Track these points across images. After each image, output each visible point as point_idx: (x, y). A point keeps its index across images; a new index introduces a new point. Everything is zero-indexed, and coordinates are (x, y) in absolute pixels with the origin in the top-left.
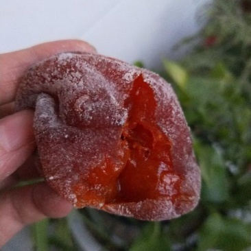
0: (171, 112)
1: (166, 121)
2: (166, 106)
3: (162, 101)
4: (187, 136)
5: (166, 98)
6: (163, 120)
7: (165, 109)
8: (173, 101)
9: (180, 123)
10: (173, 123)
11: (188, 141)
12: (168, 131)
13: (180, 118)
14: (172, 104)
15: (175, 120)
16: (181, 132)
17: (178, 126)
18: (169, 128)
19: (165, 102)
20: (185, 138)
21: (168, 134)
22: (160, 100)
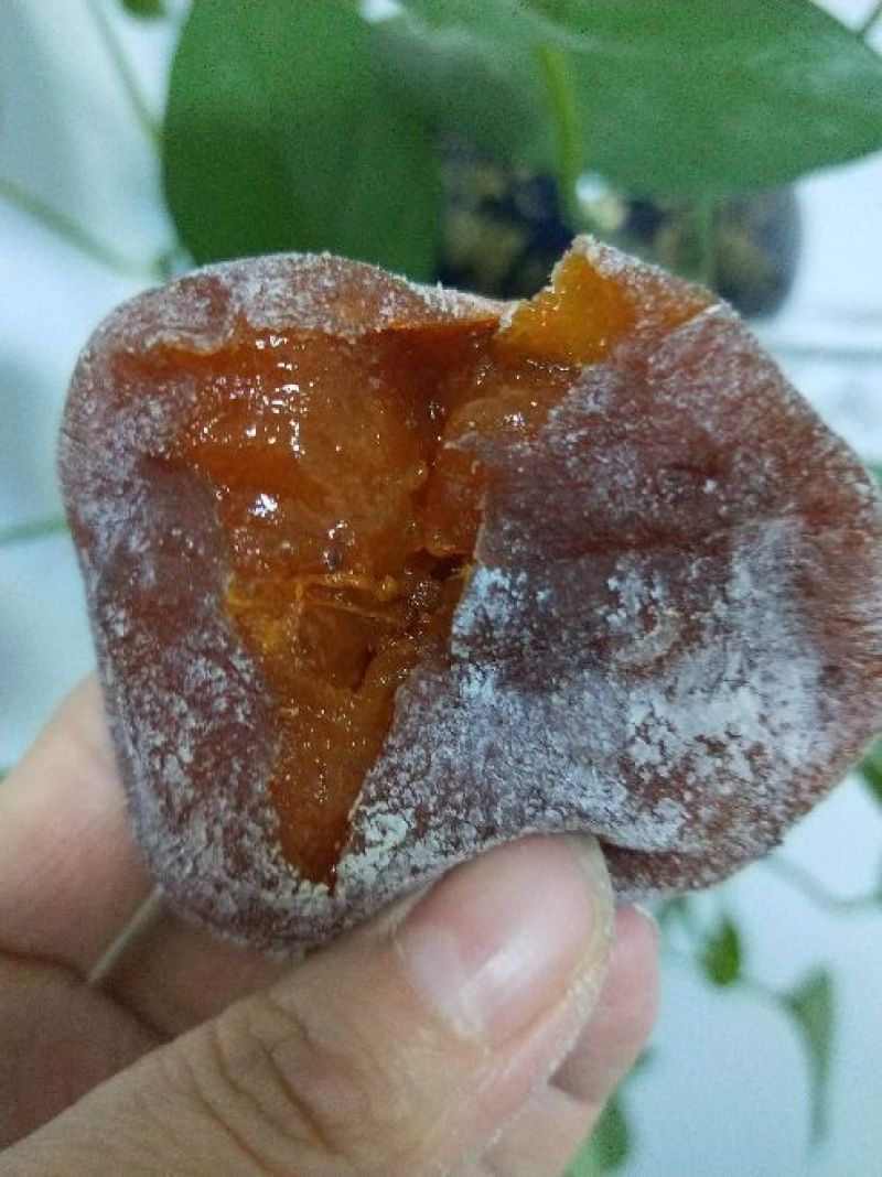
0: (199, 757)
1: (230, 711)
2: (224, 782)
3: (238, 808)
4: (128, 639)
5: (216, 821)
6: (241, 718)
7: (231, 770)
8: (179, 809)
9: (156, 700)
10: (192, 702)
11: (122, 615)
12: (228, 666)
13: (155, 726)
14: (190, 793)
15: (183, 716)
16: (157, 661)
17: (170, 688)
18: (220, 679)
19: (223, 803)
20: (139, 629)
21: (230, 650)
22: (253, 812)
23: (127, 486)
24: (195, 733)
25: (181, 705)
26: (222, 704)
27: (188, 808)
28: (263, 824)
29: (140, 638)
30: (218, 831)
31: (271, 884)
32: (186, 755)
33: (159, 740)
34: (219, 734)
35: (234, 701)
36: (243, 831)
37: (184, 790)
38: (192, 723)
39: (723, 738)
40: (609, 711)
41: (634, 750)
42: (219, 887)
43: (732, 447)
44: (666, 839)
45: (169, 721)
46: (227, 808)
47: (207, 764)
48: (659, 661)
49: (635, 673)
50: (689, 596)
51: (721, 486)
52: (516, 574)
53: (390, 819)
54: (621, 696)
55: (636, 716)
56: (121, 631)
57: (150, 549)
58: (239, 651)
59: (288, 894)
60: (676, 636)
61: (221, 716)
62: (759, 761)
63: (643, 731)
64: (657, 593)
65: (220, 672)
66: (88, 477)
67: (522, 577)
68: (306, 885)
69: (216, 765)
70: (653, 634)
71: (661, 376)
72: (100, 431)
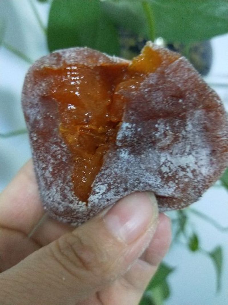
0: (54, 170)
1: (61, 159)
2: (60, 176)
3: (63, 182)
4: (36, 141)
5: (58, 186)
6: (64, 160)
7: (61, 173)
8: (49, 184)
9: (43, 156)
10: (52, 156)
11: (35, 135)
12: (61, 147)
13: (43, 162)
14: (52, 179)
15: (50, 159)
16: (43, 146)
17: (47, 153)
18: (59, 150)
19: (60, 181)
20: (39, 139)
21: (61, 142)
22: (67, 183)
23: (37, 104)
24: (53, 164)
25: (49, 157)
26: (59, 157)
27: (51, 183)
28: (69, 186)
29: (40, 141)
30: (59, 189)
31: (71, 202)
32: (51, 170)
33: (44, 166)
34: (59, 164)
35: (63, 156)
36: (65, 189)
37: (50, 179)
38: (52, 161)
39: (185, 167)
40: (156, 158)
41: (162, 168)
42: (59, 204)
43: (186, 90)
44: (171, 193)
45: (46, 161)
46: (61, 183)
47: (56, 172)
48: (168, 145)
49: (162, 149)
50: (176, 129)
51: (183, 101)
52: (133, 124)
53: (102, 186)
54: (159, 154)
55: (163, 160)
56: (35, 139)
57: (42, 118)
58: (63, 142)
59: (76, 205)
60: (172, 139)
61: (59, 159)
62: (195, 173)
63: (164, 163)
64: (168, 128)
65: (59, 148)
66: (28, 103)
67: (134, 125)
68: (80, 202)
69: (58, 172)
70: (167, 138)
71: (168, 74)
72: (31, 92)
